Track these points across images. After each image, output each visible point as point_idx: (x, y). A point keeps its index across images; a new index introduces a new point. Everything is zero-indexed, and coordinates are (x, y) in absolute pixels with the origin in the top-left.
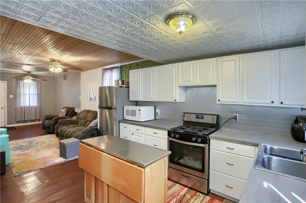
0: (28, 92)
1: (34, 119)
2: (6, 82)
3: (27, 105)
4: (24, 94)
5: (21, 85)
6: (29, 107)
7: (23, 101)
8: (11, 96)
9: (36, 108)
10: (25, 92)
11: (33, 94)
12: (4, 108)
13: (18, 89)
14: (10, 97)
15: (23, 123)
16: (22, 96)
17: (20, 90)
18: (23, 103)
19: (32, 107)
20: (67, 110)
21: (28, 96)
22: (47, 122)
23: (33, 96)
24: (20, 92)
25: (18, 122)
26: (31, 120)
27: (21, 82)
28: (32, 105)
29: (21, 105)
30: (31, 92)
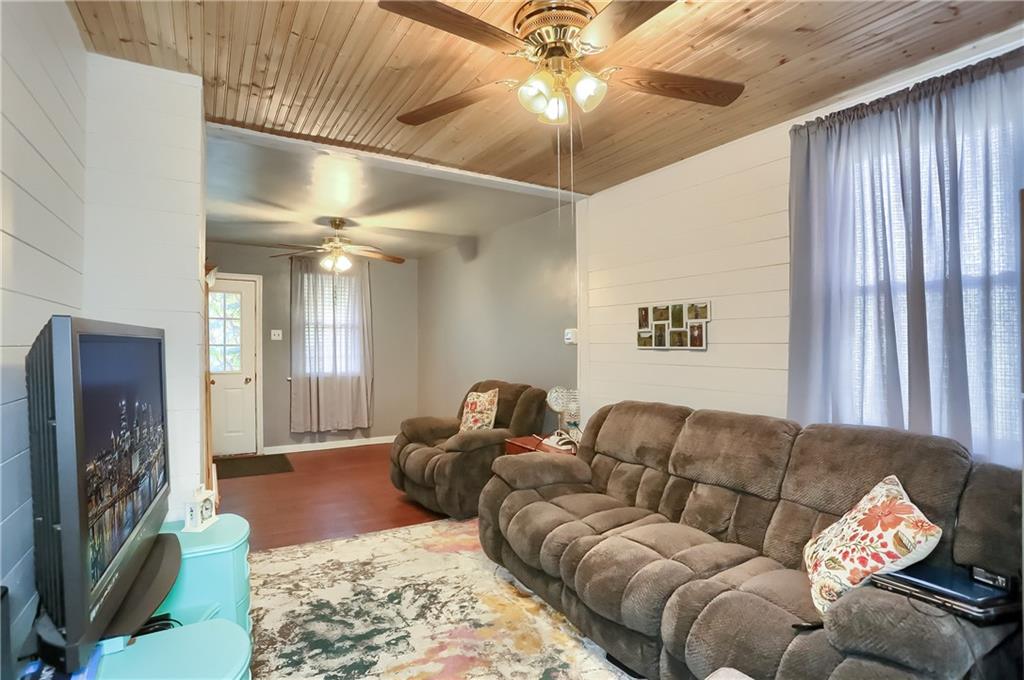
0: (328, 320)
1: (351, 428)
2: (259, 279)
3: (328, 369)
4: (316, 327)
5: (308, 290)
6: (332, 379)
7: (313, 355)
8: (277, 335)
9: (355, 381)
10: (320, 319)
11: (346, 327)
12: (253, 379)
13: (298, 308)
14: (273, 338)
15: (313, 441)
16: (310, 334)
17: (304, 308)
18: (313, 363)
19: (343, 379)
20: (499, 400)
21: (328, 333)
22: (416, 453)
23: (347, 335)
24: (304, 318)
25: (298, 437)
26: (339, 431)
27: (306, 276)
28: (341, 369)
29: (308, 371)
30: (341, 319)
